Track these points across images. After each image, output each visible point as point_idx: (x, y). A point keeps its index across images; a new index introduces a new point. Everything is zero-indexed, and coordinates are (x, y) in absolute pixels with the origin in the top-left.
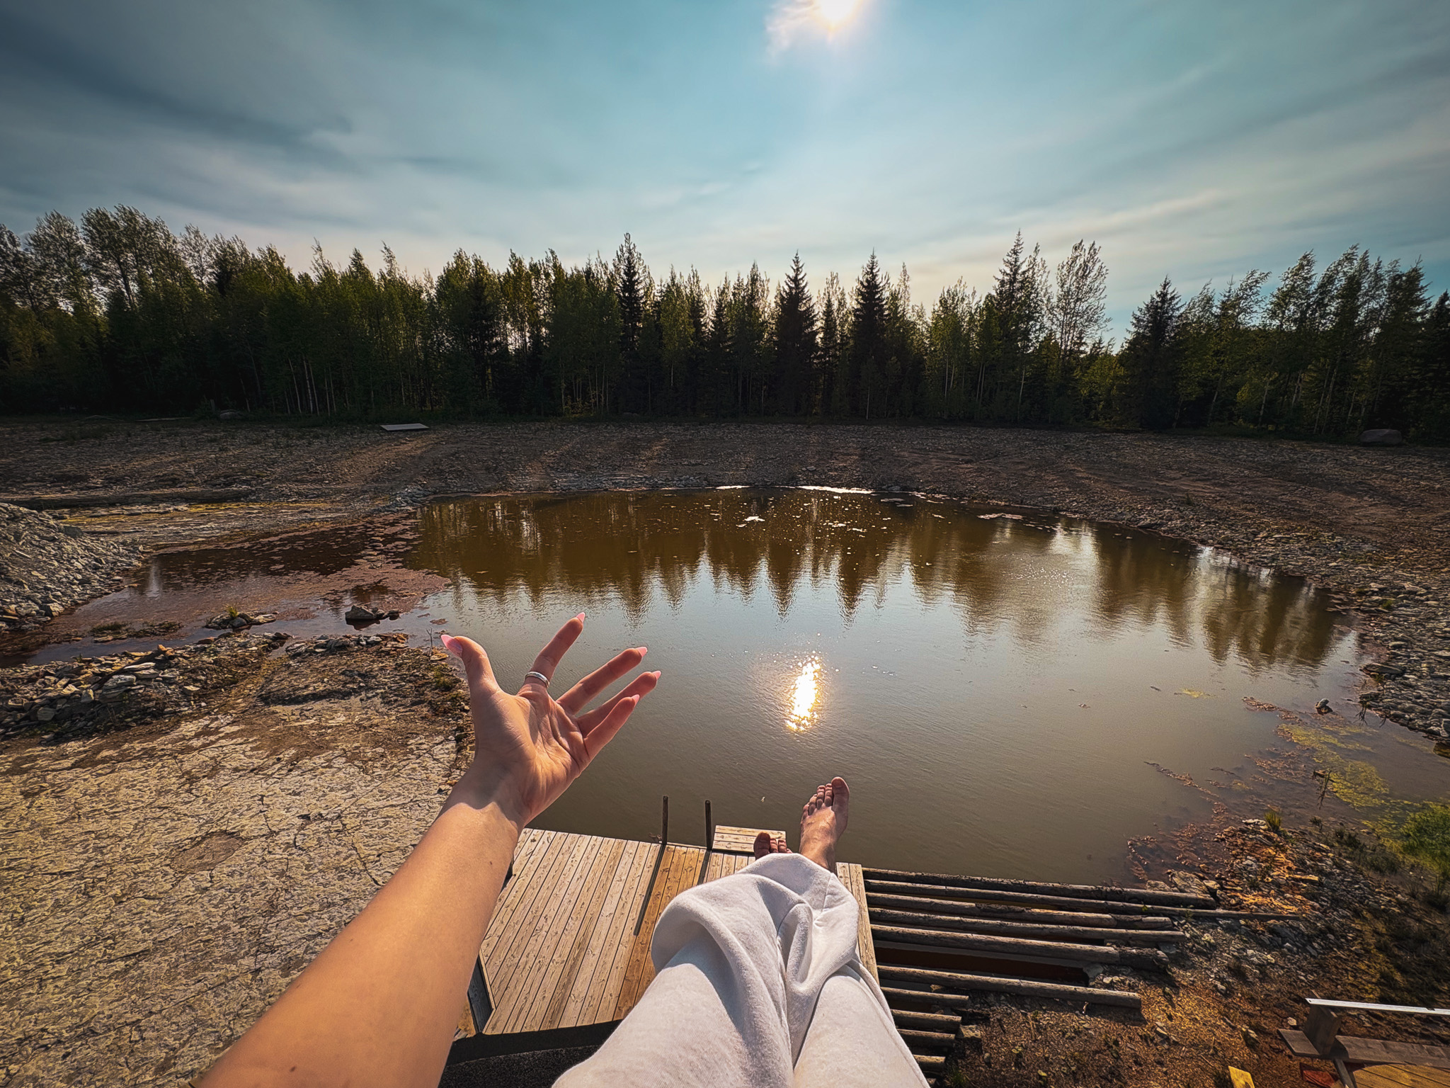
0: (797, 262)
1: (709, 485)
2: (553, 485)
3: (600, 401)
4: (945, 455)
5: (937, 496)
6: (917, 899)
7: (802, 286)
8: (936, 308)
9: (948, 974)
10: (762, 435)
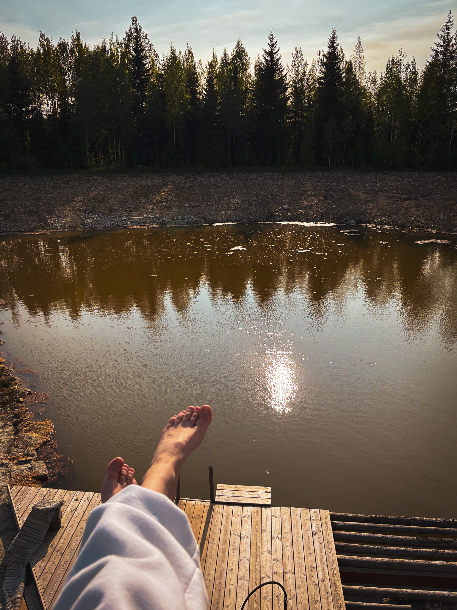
0: (272, 39)
1: (206, 222)
2: (83, 224)
3: (118, 156)
4: (390, 195)
5: (384, 227)
6: (372, 535)
7: (276, 59)
8: (384, 75)
9: (396, 590)
10: (247, 182)
